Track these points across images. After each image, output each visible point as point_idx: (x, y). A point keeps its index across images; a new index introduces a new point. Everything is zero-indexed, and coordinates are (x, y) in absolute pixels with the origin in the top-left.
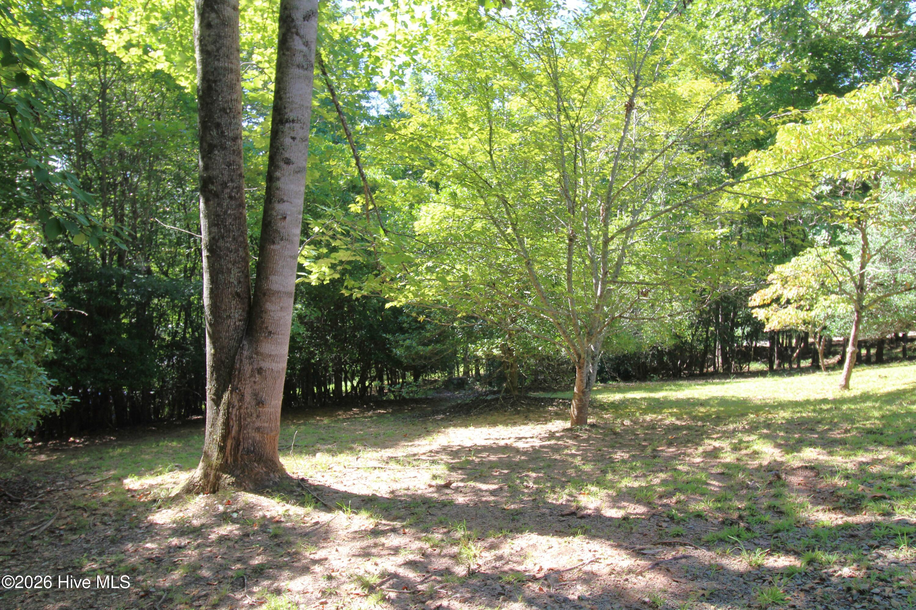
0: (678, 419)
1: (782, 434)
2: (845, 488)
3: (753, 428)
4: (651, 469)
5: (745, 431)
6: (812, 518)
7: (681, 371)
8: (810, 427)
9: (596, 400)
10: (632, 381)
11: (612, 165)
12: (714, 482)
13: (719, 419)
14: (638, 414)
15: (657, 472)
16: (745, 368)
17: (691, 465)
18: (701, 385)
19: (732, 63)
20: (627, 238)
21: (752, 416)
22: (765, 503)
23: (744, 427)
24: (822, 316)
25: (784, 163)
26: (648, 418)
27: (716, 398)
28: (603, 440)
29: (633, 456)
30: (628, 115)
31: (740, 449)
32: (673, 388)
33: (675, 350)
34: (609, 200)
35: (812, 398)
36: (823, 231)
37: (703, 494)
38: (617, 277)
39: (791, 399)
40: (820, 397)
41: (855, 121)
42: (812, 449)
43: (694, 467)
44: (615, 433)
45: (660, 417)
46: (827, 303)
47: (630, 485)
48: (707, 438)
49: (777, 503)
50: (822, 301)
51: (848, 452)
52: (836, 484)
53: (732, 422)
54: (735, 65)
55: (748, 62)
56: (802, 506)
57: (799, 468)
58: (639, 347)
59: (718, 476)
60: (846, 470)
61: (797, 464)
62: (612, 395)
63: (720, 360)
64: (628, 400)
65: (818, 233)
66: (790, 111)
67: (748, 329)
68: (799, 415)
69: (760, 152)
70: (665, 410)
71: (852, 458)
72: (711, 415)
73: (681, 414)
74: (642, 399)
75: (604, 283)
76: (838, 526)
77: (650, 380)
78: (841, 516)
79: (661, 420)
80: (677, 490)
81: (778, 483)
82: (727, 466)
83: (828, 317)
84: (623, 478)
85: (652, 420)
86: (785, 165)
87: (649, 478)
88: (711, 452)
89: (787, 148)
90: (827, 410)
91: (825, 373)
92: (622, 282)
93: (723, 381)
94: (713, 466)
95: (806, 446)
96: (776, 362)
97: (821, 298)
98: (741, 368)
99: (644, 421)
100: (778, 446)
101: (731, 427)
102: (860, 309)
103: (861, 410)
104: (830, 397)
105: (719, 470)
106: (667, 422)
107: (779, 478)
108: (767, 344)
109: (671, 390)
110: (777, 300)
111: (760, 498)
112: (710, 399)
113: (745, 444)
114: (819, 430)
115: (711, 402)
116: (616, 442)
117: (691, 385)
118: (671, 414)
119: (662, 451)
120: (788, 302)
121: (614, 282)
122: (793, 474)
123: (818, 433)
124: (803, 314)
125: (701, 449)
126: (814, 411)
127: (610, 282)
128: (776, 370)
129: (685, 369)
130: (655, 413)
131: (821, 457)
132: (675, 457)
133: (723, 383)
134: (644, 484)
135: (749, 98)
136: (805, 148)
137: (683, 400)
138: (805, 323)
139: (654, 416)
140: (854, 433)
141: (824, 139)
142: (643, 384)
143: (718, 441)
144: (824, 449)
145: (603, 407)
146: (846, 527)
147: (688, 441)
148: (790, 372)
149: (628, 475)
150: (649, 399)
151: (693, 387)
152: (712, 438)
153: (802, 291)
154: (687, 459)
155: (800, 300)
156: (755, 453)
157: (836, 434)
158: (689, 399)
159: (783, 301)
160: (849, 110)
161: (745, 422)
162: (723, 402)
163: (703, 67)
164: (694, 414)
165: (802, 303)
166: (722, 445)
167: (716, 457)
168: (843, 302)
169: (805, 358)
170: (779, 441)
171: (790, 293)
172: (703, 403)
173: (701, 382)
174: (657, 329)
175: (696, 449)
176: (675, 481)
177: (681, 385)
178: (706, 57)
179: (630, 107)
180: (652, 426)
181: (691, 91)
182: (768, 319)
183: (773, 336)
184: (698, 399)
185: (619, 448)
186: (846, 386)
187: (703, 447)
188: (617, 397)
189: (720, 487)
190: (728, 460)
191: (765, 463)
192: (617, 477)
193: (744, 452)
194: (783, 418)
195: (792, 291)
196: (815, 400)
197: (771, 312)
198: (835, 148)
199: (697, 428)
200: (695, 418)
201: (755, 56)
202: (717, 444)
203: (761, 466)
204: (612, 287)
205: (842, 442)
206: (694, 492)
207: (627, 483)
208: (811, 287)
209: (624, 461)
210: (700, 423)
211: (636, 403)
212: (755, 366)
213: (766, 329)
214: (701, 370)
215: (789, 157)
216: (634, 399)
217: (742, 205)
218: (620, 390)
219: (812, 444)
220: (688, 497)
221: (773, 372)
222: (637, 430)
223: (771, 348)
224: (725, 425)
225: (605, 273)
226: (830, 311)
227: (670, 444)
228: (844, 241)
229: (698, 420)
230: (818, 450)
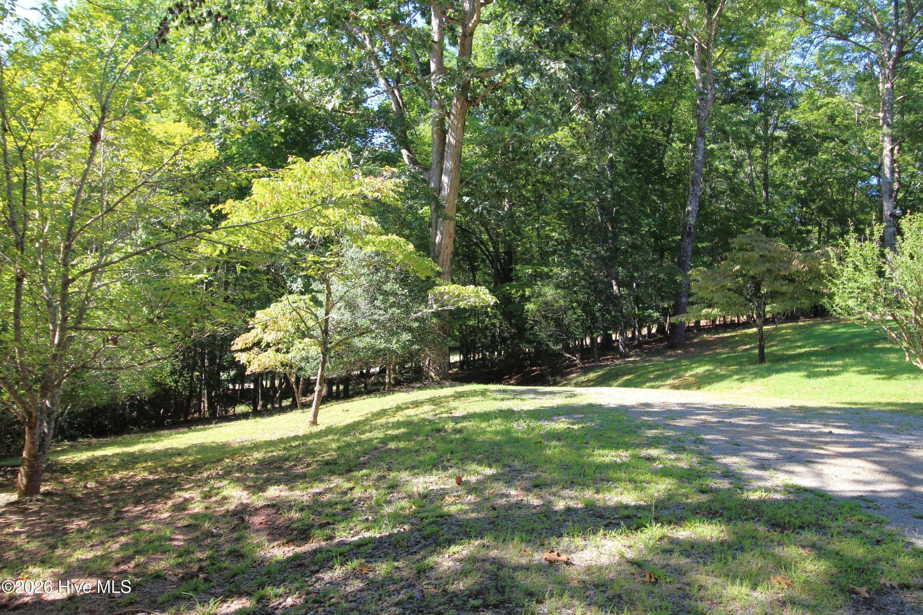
0: (151, 473)
1: (252, 475)
2: (299, 520)
3: (227, 474)
4: (111, 534)
5: (220, 477)
6: (268, 555)
7: (164, 419)
8: (278, 465)
9: (57, 463)
10: (107, 436)
11: (73, 199)
12: (179, 537)
13: (195, 467)
14: (106, 473)
15: (117, 536)
16: (231, 411)
17: (158, 521)
18: (183, 433)
19: (216, 112)
20: (93, 280)
21: (228, 460)
22: (227, 548)
23: (218, 474)
24: (298, 357)
25: (259, 214)
26: (117, 476)
27: (195, 446)
28: (58, 510)
29: (93, 522)
30: (93, 147)
31: (210, 497)
32: (152, 439)
33: (155, 398)
34: (69, 236)
35: (285, 436)
36: (299, 280)
37: (164, 552)
38: (80, 323)
39: (267, 439)
40: (292, 434)
41: (320, 183)
42: (276, 487)
43: (159, 523)
44: (75, 499)
45: (132, 473)
46: (301, 346)
47: (84, 557)
48: (179, 490)
49: (237, 547)
50: (298, 344)
51: (306, 485)
52: (292, 517)
53: (206, 470)
54: (218, 113)
55: (231, 114)
56: (259, 545)
57: (261, 508)
58: (114, 397)
59: (185, 529)
60: (303, 502)
61: (261, 503)
62: (78, 455)
63: (206, 405)
64: (97, 458)
65: (294, 281)
66: (258, 167)
67: (232, 373)
68: (270, 454)
69: (237, 202)
70: (139, 465)
71: (310, 490)
72: (186, 465)
73: (156, 468)
74: (114, 455)
75: (63, 330)
76: (289, 558)
77: (129, 433)
78: (292, 548)
79: (132, 476)
80: (138, 552)
81: (241, 526)
82: (195, 516)
83: (303, 359)
84: (76, 550)
85: (121, 478)
86: (260, 216)
87: (107, 545)
88: (181, 504)
89: (261, 201)
90: (295, 447)
91: (300, 411)
92: (87, 329)
93: (207, 426)
94: (180, 519)
95: (272, 485)
96: (261, 403)
97: (296, 342)
98: (227, 412)
99: (113, 480)
100: (247, 488)
101: (205, 474)
102: (325, 352)
103: (322, 444)
104: (301, 433)
105: (186, 523)
106: (139, 478)
107: (243, 520)
108: (252, 386)
109: (148, 442)
110: (257, 344)
111: (223, 544)
112: (189, 447)
113: (215, 491)
114: (285, 467)
115: (190, 451)
116: (74, 509)
117: (171, 435)
118: (145, 469)
119: (127, 511)
120: (268, 345)
121: (76, 329)
122: (256, 515)
123: (284, 470)
124: (280, 357)
125: (170, 503)
126: (285, 449)
127: (71, 328)
128: (260, 411)
129: (169, 417)
130: (127, 469)
131: (283, 494)
132: (141, 516)
133: (205, 430)
134: (99, 553)
135: (234, 148)
136: (278, 203)
137: (160, 451)
138: (283, 365)
139: (125, 473)
140: (314, 466)
141: (294, 196)
142: (120, 438)
143: (189, 492)
144: (287, 485)
145: (65, 470)
146: (296, 557)
147: (158, 496)
148: (270, 413)
149: (82, 545)
150: (123, 454)
151: (174, 436)
152: (183, 490)
153: (280, 335)
154: (154, 516)
155: (279, 343)
156: (225, 498)
157: (299, 470)
158: (167, 450)
159: (263, 344)
160: (314, 172)
161: (219, 468)
162: (202, 448)
163: (187, 109)
164: (169, 465)
165: (280, 346)
166: (193, 495)
167: (185, 509)
168: (315, 345)
169: (286, 398)
170: (248, 483)
171: (269, 337)
172: (179, 453)
173: (182, 430)
174: (136, 377)
175: (166, 503)
176: (136, 542)
177: (161, 436)
178: (190, 100)
179: (95, 138)
180: (121, 485)
181: (166, 132)
182: (249, 362)
183: (257, 378)
184: (176, 449)
185: (77, 516)
186: (314, 422)
187: (173, 501)
188: (84, 456)
189: (185, 540)
190: (196, 510)
191: (232, 507)
192: (68, 551)
193: (214, 499)
194: (256, 459)
195: (272, 336)
196: (288, 438)
197: (253, 356)
198: (305, 206)
199: (170, 481)
200: (169, 470)
201: (238, 109)
202: (187, 495)
203: (228, 511)
204: (73, 334)
205: (303, 476)
206: (155, 551)
207: (81, 555)
208: (288, 331)
209: (80, 531)
210: (174, 475)
211: (106, 460)
212: (241, 409)
213: (248, 372)
214: (185, 418)
215: (264, 209)
216: (104, 456)
217: (221, 252)
218: (90, 447)
219: (278, 482)
220: (148, 558)
221: (256, 413)
222: (101, 491)
223: (255, 390)
224: (200, 473)
225: (65, 319)
226: (304, 353)
227: (137, 503)
228: (315, 289)
229: (173, 472)
230: (281, 487)
